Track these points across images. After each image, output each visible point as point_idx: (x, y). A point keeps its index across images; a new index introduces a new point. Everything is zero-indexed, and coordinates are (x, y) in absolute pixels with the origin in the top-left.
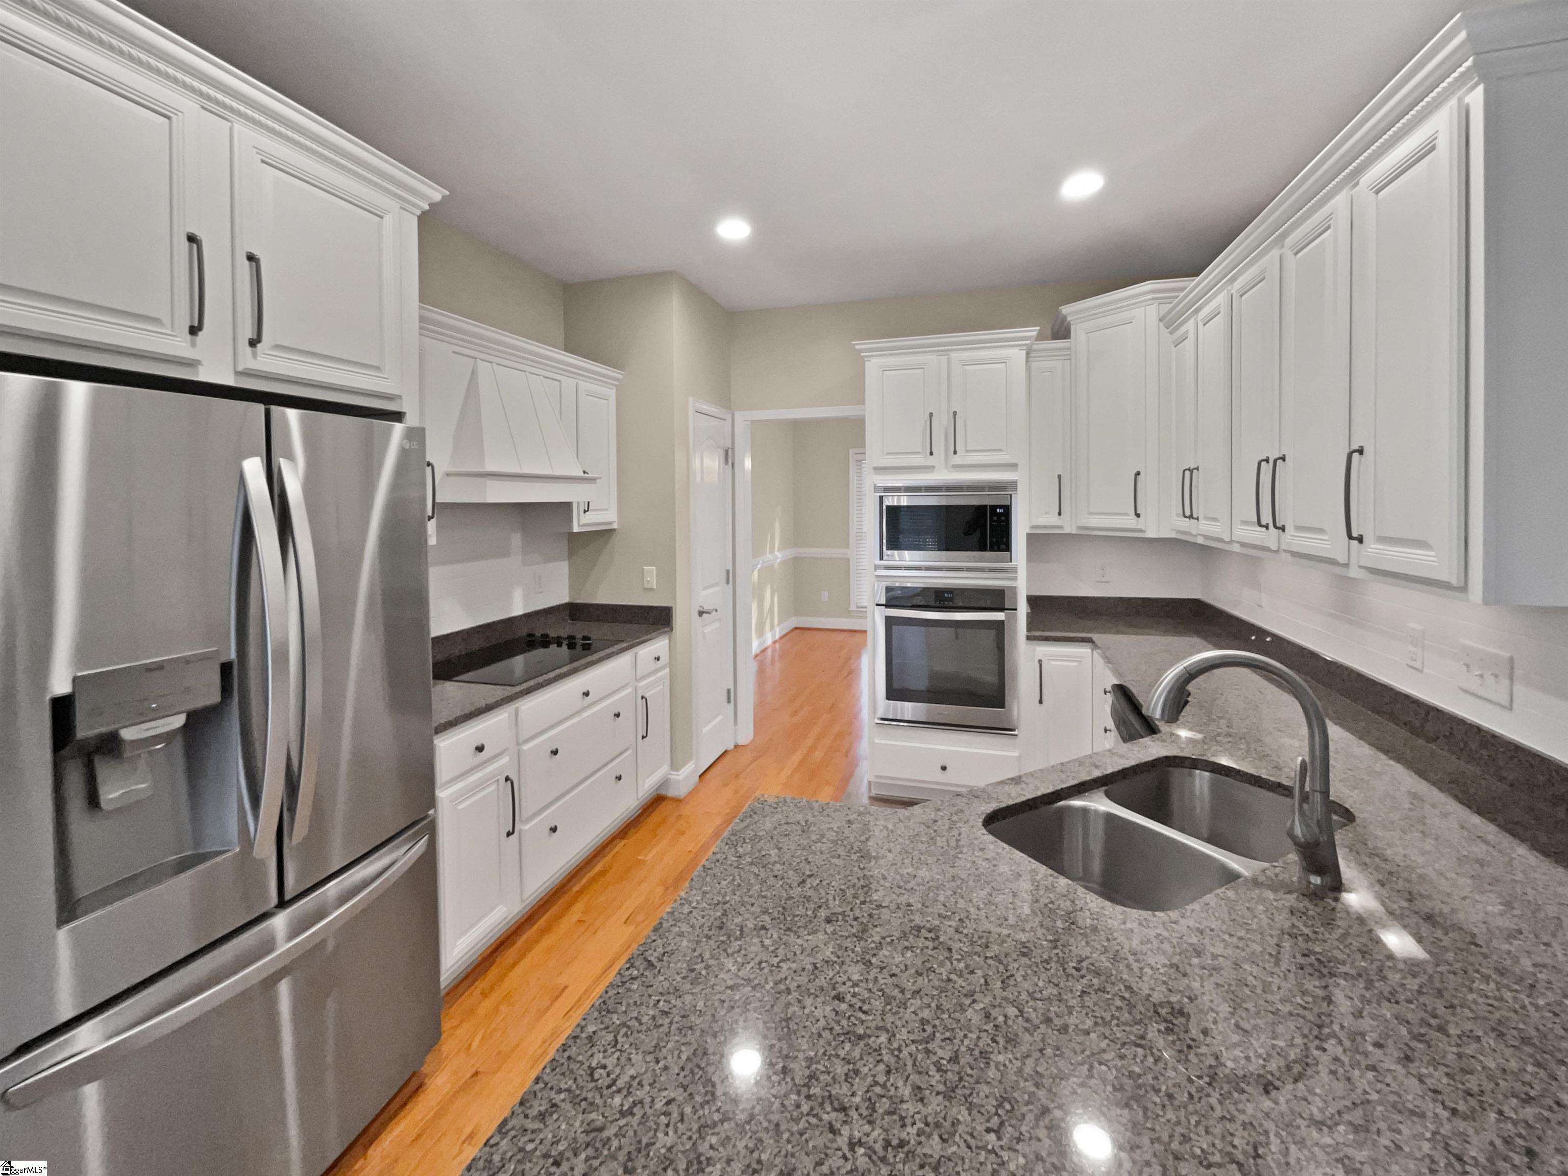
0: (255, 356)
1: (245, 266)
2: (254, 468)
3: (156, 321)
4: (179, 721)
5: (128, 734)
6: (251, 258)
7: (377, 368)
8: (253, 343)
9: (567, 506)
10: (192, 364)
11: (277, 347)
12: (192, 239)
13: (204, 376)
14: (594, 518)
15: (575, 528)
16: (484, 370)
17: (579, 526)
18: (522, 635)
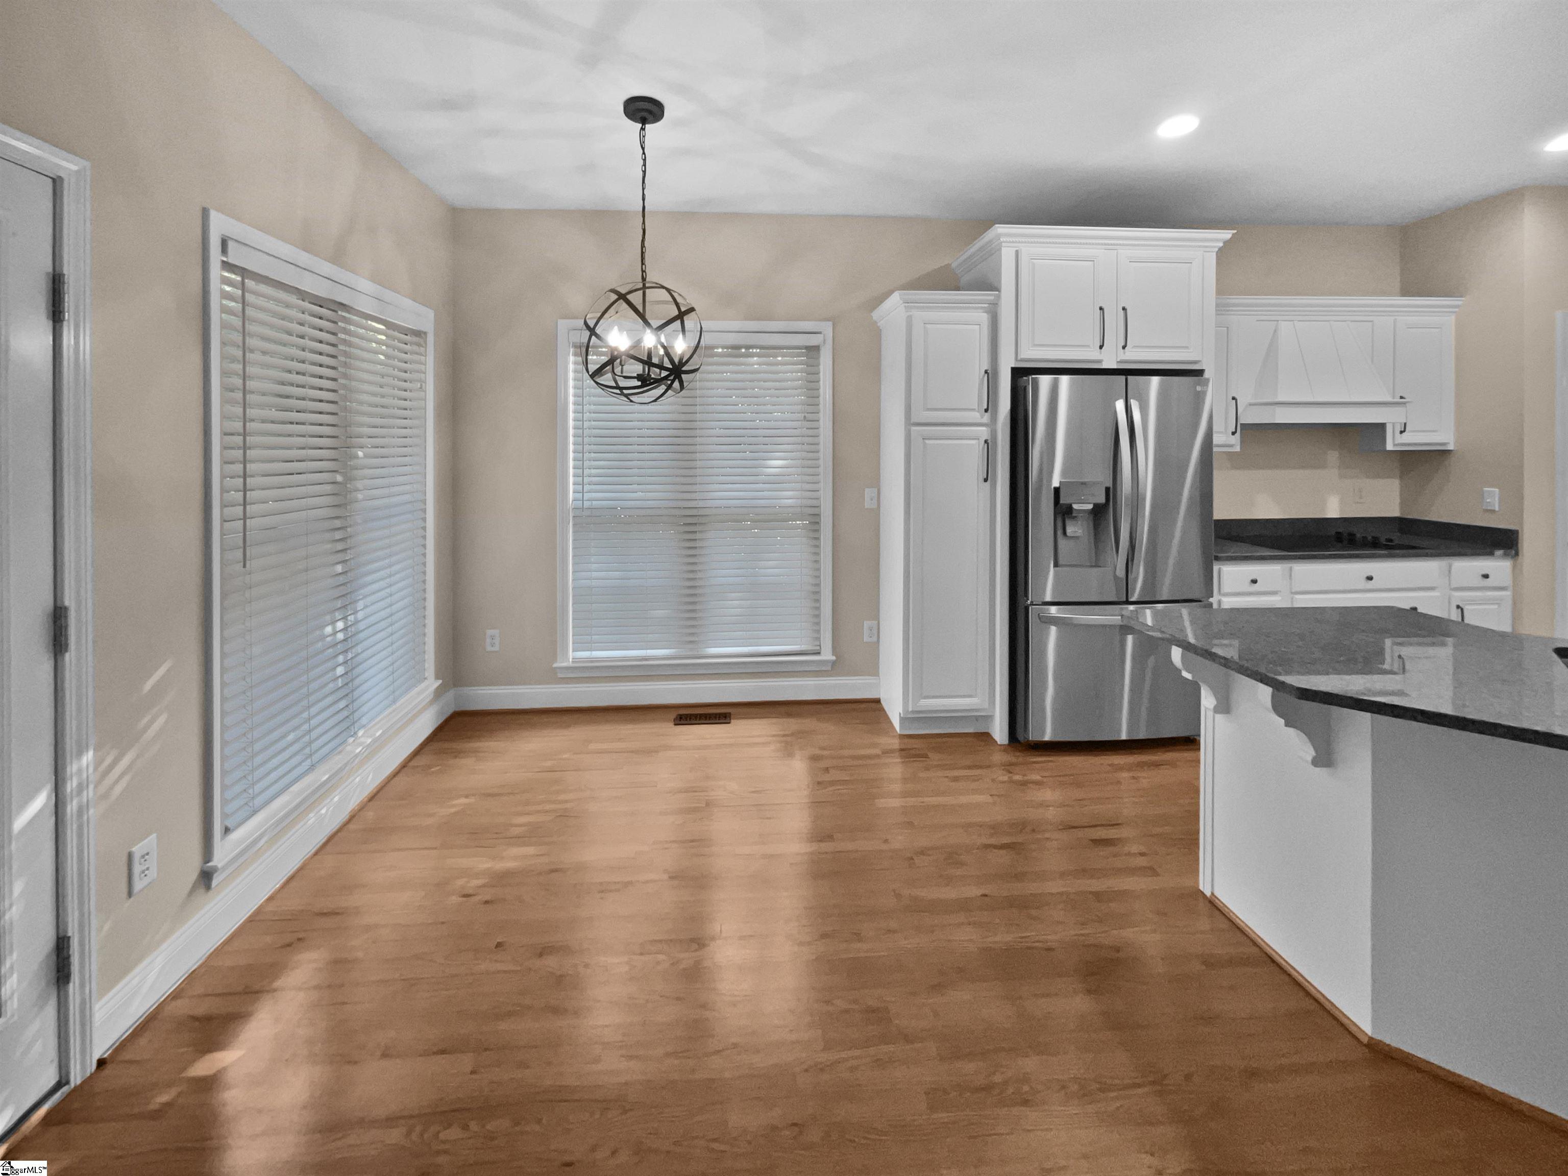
0: (1124, 353)
1: (1122, 313)
2: (1120, 405)
3: (1088, 346)
4: (1090, 507)
5: (1075, 506)
6: (1124, 309)
7: (1187, 347)
8: (1124, 347)
9: (1382, 426)
10: (1100, 361)
11: (1135, 347)
12: (1101, 309)
13: (1105, 366)
14: (1414, 439)
15: (1390, 447)
16: (1285, 328)
17: (1395, 445)
18: (1333, 533)
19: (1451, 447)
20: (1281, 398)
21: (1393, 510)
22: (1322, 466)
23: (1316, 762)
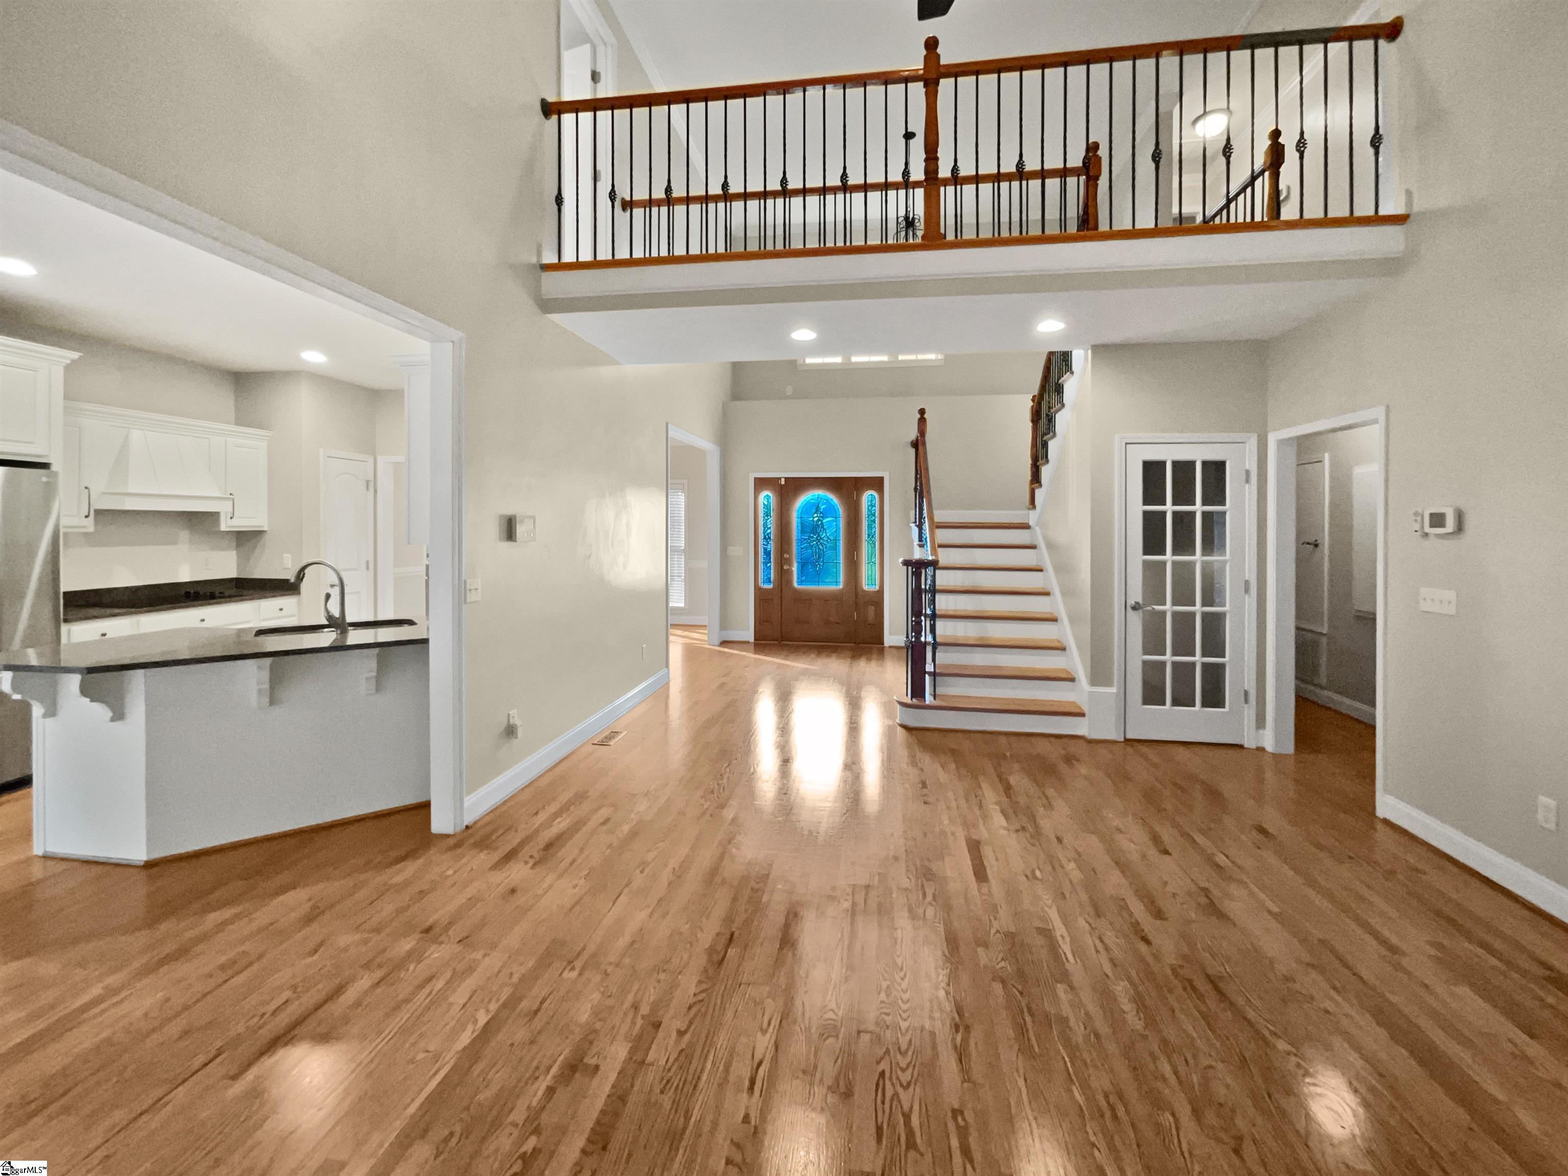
7: (33, 443)
9: (216, 514)
14: (242, 523)
15: (223, 528)
16: (136, 435)
17: (227, 527)
18: (183, 593)
19: (265, 529)
20: (130, 490)
21: (232, 573)
22: (174, 543)
23: (113, 720)
